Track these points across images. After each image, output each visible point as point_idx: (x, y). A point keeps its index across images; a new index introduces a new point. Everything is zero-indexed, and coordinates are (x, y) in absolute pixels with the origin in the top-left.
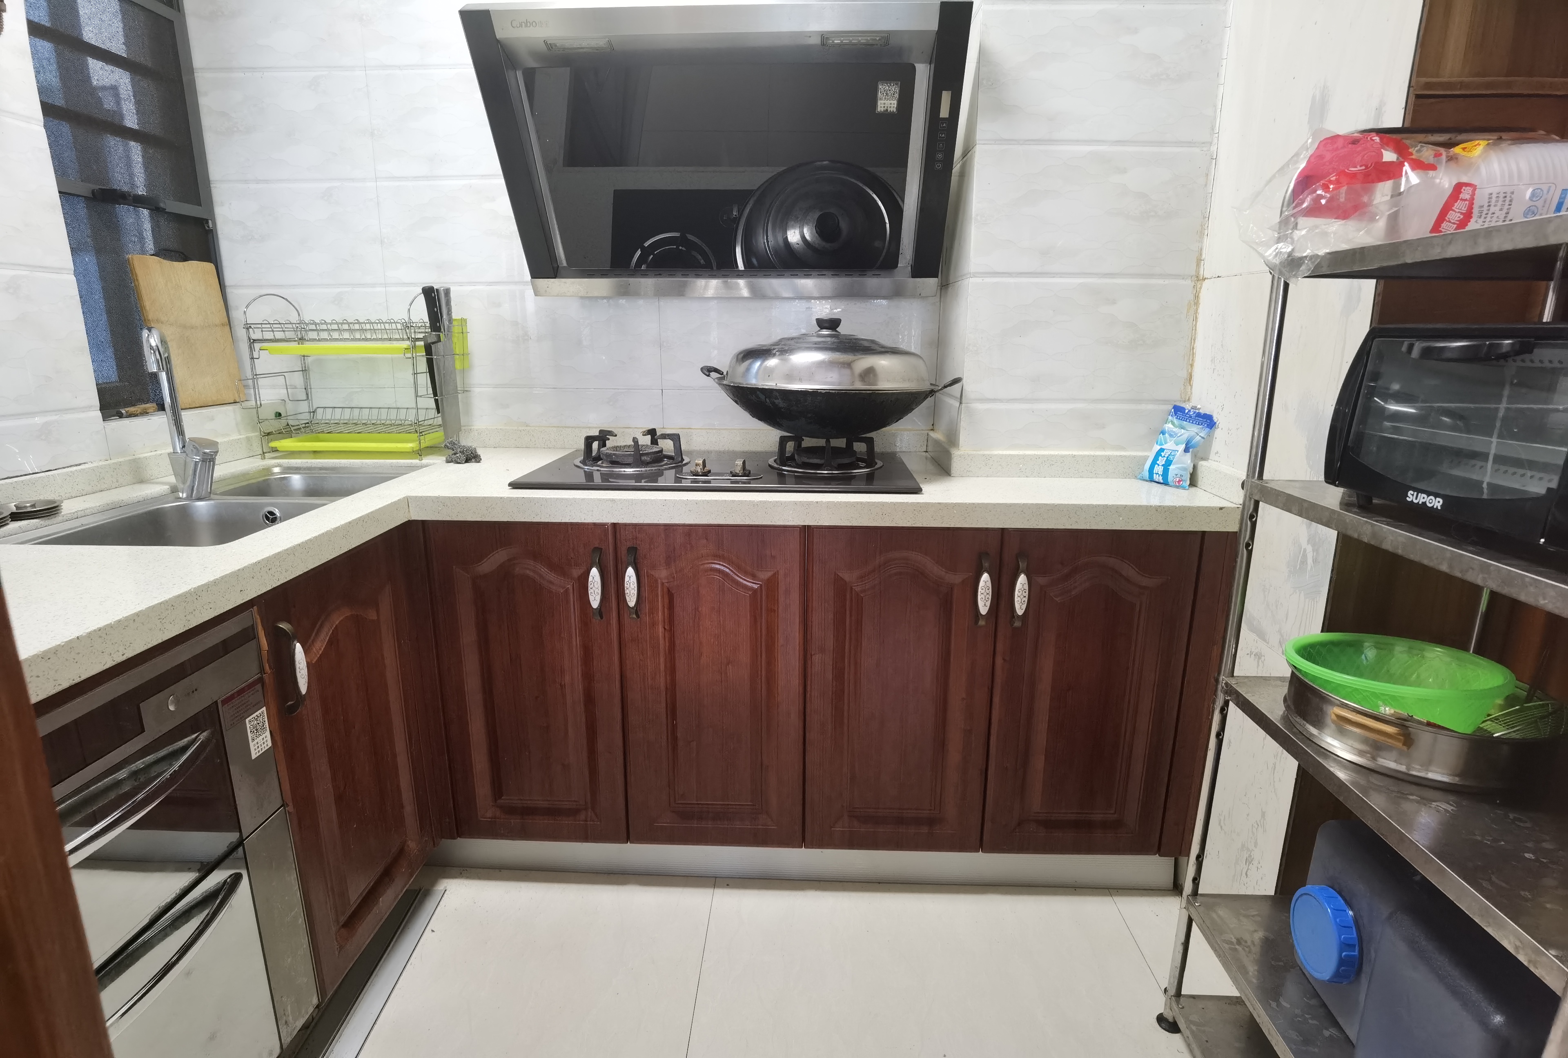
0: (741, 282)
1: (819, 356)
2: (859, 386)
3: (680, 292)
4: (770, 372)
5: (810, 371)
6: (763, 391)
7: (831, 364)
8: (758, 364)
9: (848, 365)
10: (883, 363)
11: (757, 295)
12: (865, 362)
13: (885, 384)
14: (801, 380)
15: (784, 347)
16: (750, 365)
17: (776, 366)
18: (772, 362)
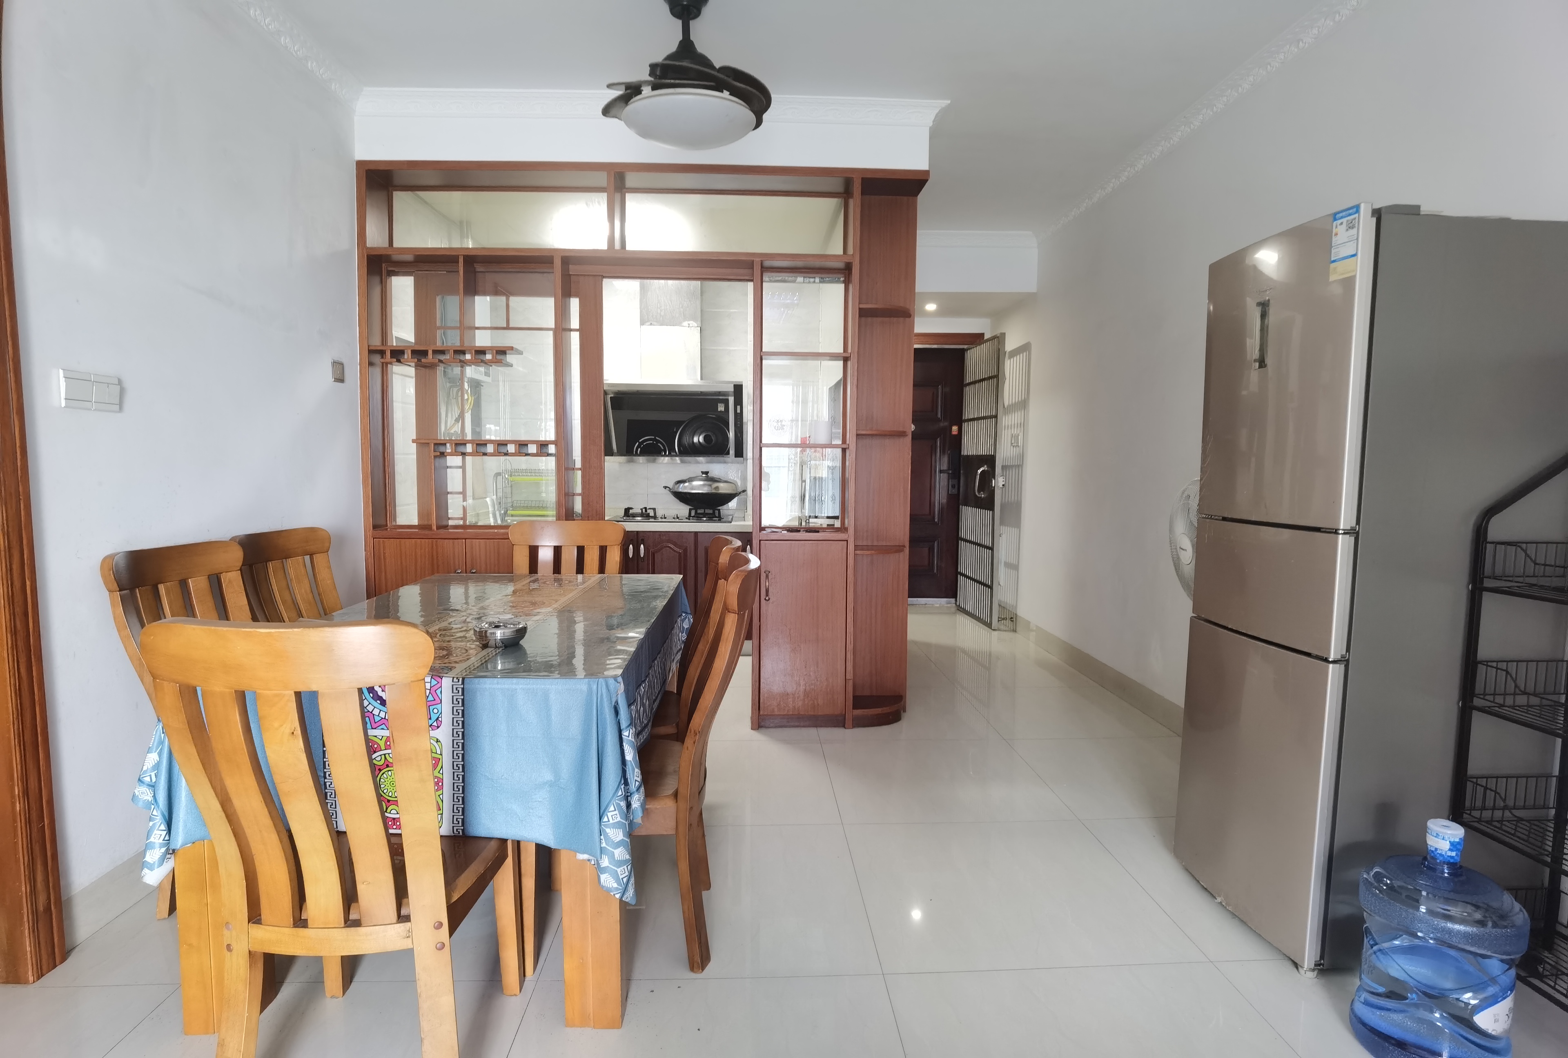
0: (677, 458)
1: (701, 483)
2: (714, 491)
3: (654, 461)
4: (685, 487)
5: (699, 487)
6: (683, 493)
7: (704, 485)
8: (682, 485)
9: (710, 485)
10: (721, 485)
11: (682, 462)
12: (716, 485)
13: (721, 491)
14: (695, 490)
15: (690, 480)
16: (679, 486)
17: (687, 486)
18: (687, 484)
